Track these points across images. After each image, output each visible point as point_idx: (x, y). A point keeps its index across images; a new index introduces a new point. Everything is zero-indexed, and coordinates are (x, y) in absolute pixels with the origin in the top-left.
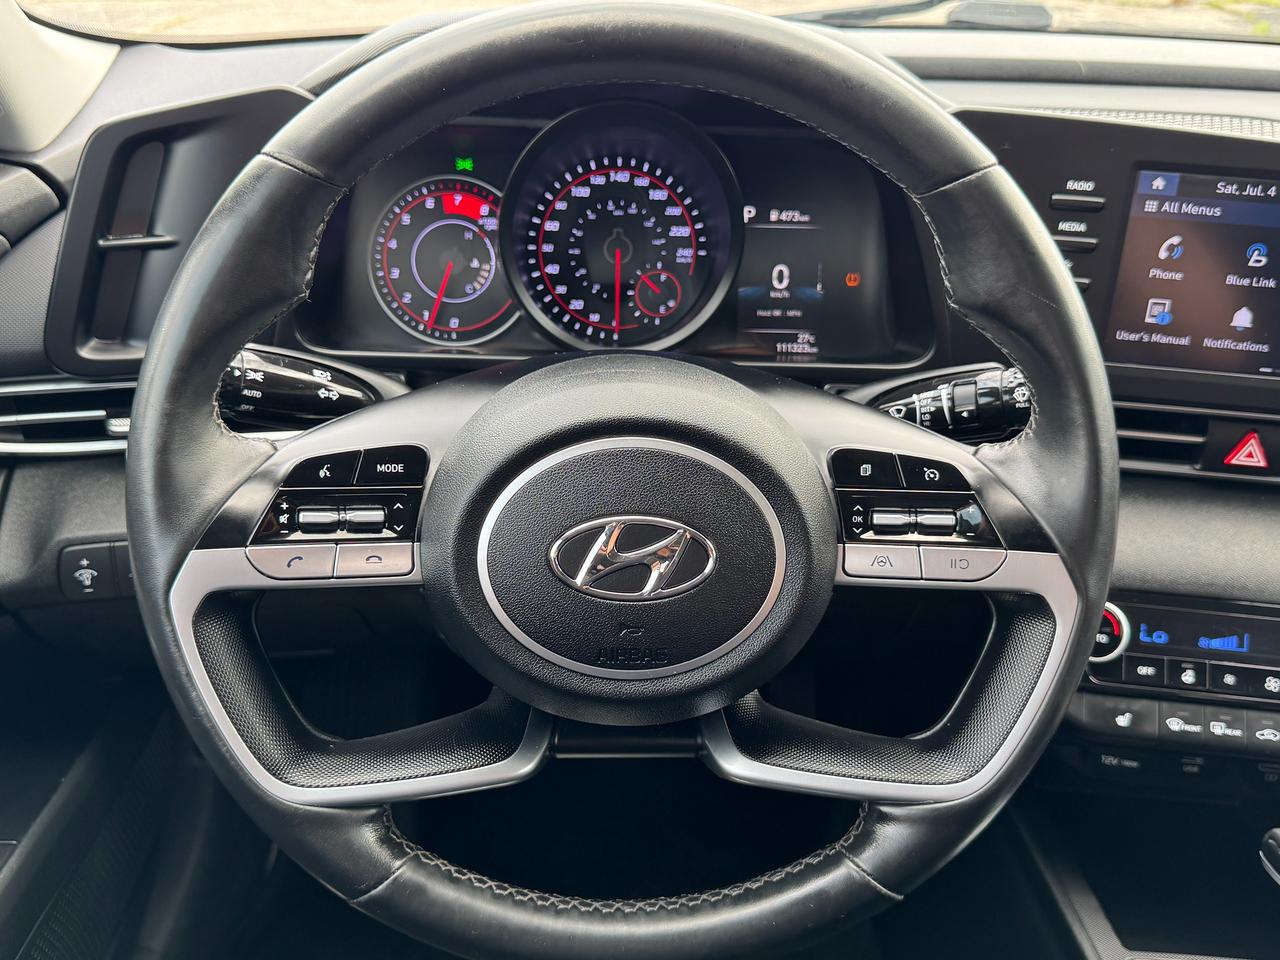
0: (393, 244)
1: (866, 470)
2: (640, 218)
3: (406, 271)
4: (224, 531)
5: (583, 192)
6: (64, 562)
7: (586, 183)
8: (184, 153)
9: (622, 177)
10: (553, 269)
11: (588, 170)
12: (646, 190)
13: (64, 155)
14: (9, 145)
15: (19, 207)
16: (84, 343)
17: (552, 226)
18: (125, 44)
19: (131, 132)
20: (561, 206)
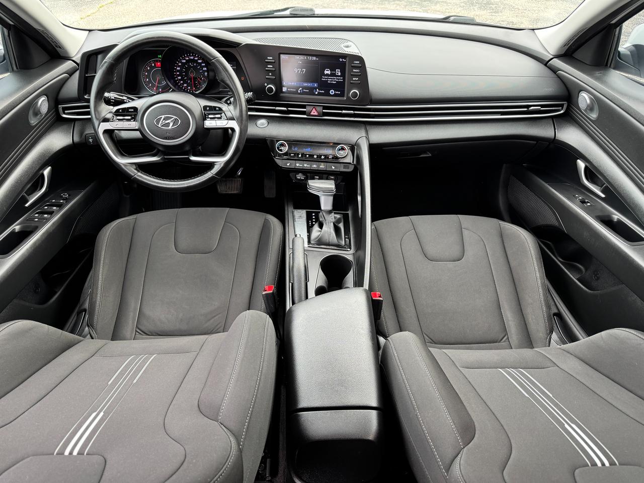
0: (146, 74)
1: (208, 108)
2: (197, 66)
3: (150, 79)
4: (106, 120)
5: (184, 61)
6: (86, 138)
7: (185, 59)
8: (100, 57)
9: (192, 58)
10: (179, 78)
11: (185, 56)
12: (197, 60)
13: (78, 58)
14: (66, 56)
15: (70, 69)
16: (86, 95)
17: (178, 69)
18: (90, 31)
19: (91, 53)
20: (180, 64)
